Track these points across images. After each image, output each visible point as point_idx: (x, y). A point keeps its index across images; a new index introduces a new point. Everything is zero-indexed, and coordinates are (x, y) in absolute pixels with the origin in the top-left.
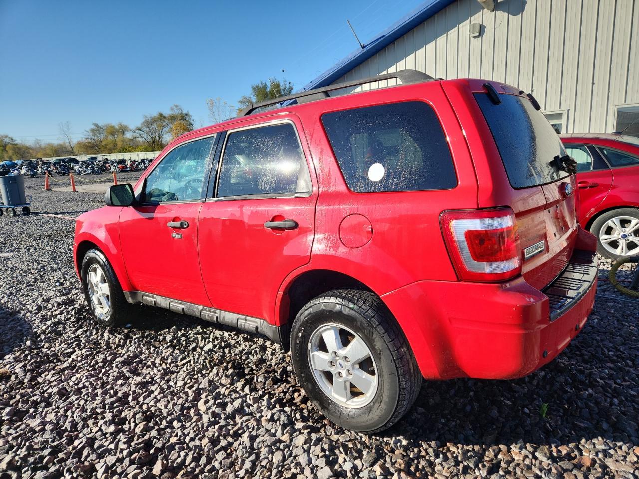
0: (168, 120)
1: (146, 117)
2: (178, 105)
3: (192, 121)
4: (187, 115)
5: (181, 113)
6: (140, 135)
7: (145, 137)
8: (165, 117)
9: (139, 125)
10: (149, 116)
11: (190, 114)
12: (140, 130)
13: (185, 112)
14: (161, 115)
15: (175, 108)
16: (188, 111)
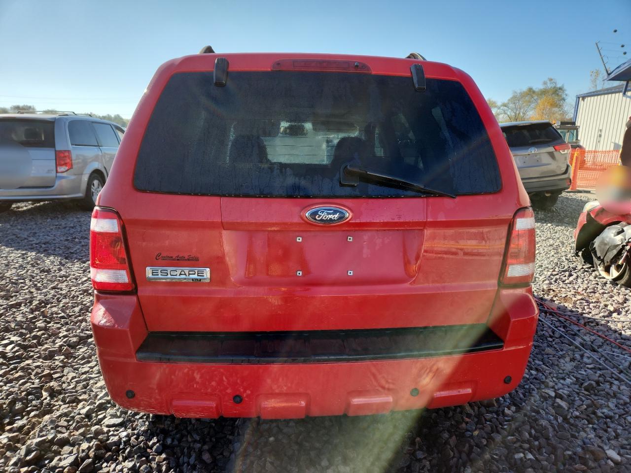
0: (538, 95)
1: (515, 92)
2: (552, 78)
3: (564, 96)
4: (560, 89)
5: (555, 87)
6: (504, 111)
7: (509, 113)
8: (534, 92)
9: (506, 101)
10: (519, 92)
11: (565, 87)
12: (505, 106)
13: (559, 86)
14: (530, 90)
15: (548, 82)
16: (563, 85)
